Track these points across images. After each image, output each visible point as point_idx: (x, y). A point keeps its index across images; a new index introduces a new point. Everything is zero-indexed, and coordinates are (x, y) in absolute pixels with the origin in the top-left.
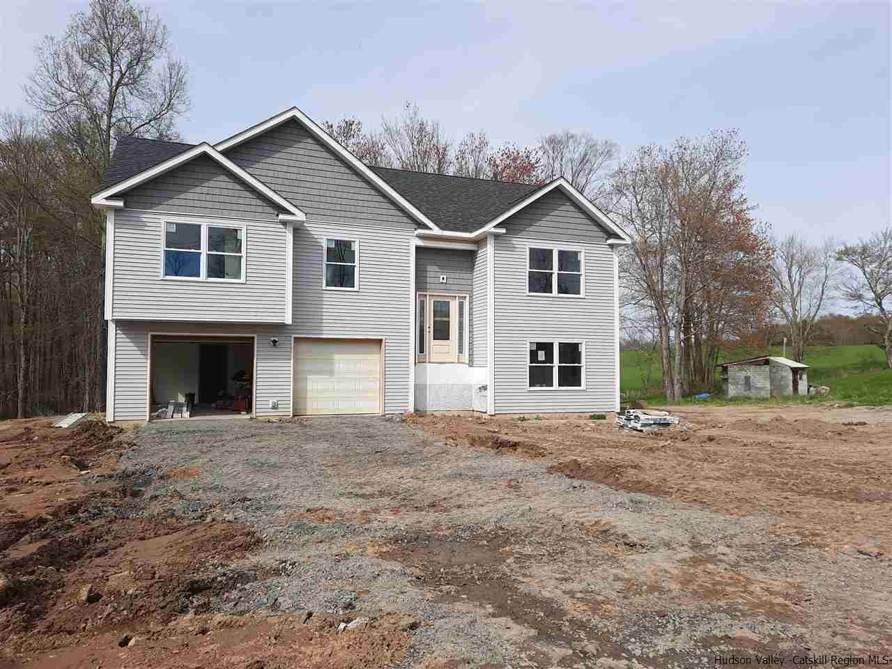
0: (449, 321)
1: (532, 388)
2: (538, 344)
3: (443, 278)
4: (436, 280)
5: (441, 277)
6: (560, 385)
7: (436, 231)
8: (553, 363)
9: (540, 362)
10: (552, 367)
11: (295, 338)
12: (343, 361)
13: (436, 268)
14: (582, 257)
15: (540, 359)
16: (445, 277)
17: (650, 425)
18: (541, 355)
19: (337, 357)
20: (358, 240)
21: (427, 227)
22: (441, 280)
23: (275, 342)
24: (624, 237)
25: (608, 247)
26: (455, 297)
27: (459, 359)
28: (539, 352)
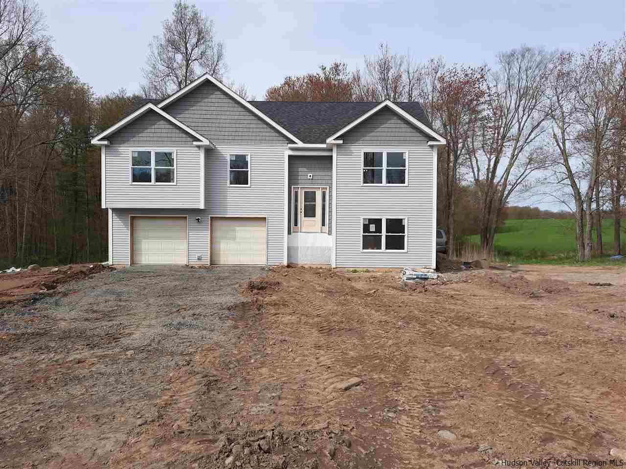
0: (315, 205)
1: (365, 251)
2: (370, 220)
3: (310, 176)
4: (305, 178)
5: (309, 175)
6: (387, 248)
7: (300, 144)
8: (381, 233)
9: (372, 232)
10: (381, 235)
11: (211, 217)
12: (243, 232)
13: (305, 170)
14: (406, 157)
15: (371, 230)
16: (311, 175)
17: (414, 279)
18: (372, 228)
19: (238, 228)
20: (250, 154)
21: (294, 143)
22: (309, 177)
23: (198, 219)
24: (439, 139)
25: (429, 147)
26: (319, 188)
27: (321, 231)
28: (371, 225)
